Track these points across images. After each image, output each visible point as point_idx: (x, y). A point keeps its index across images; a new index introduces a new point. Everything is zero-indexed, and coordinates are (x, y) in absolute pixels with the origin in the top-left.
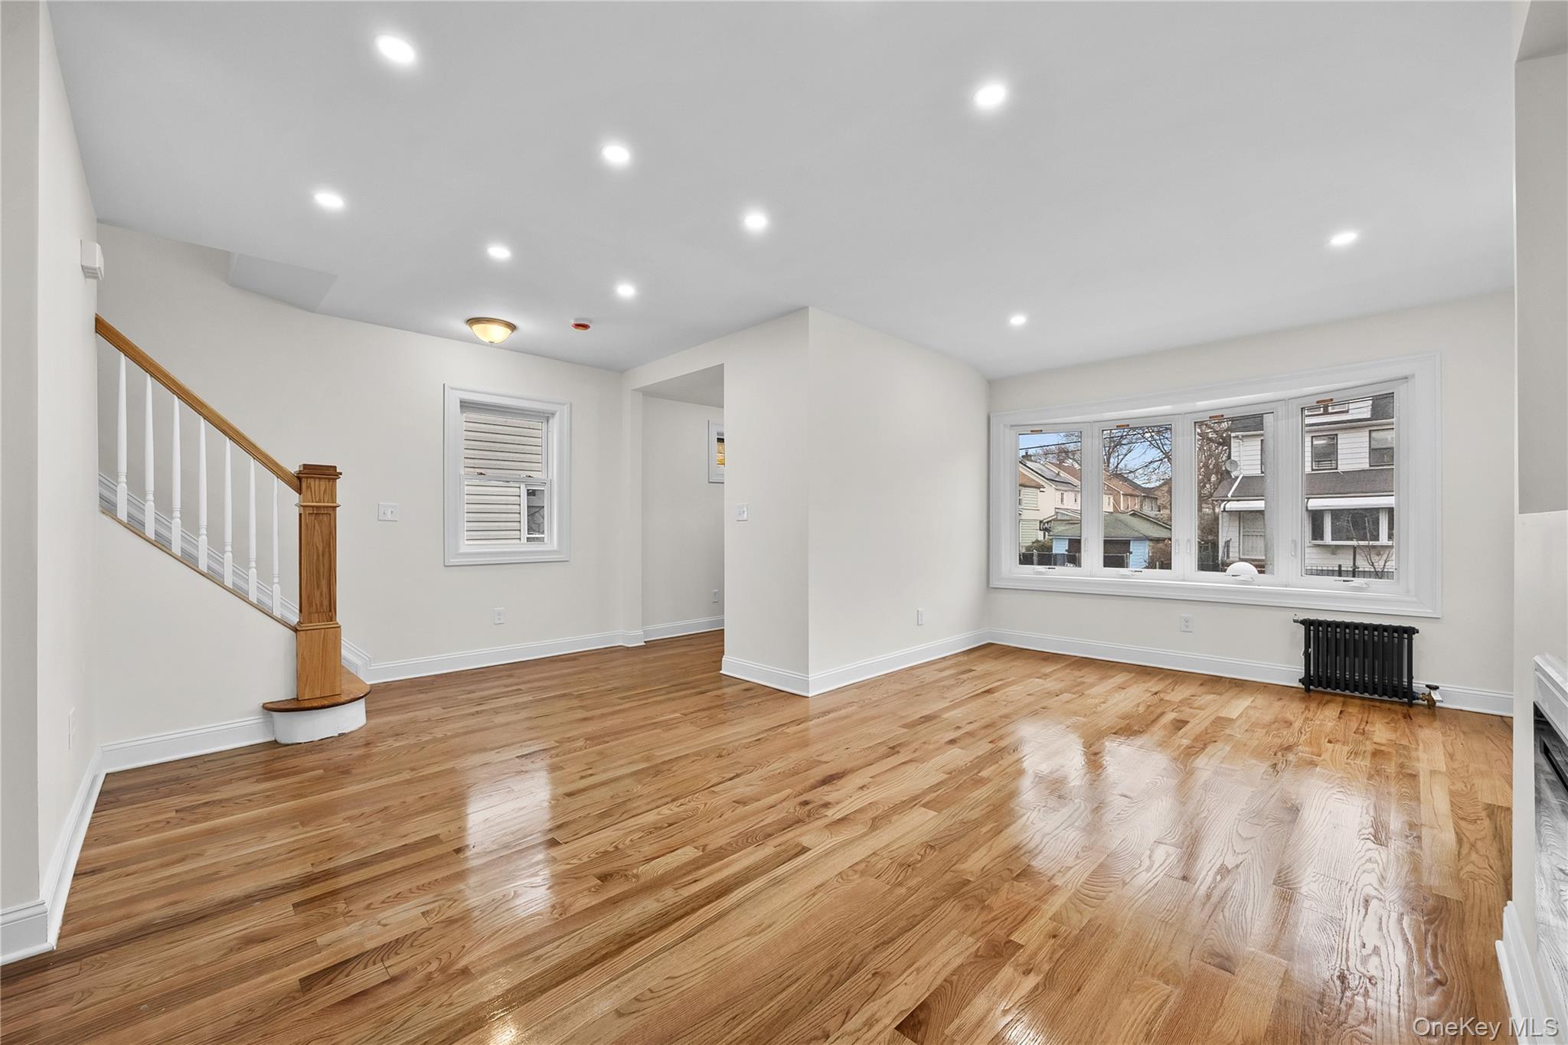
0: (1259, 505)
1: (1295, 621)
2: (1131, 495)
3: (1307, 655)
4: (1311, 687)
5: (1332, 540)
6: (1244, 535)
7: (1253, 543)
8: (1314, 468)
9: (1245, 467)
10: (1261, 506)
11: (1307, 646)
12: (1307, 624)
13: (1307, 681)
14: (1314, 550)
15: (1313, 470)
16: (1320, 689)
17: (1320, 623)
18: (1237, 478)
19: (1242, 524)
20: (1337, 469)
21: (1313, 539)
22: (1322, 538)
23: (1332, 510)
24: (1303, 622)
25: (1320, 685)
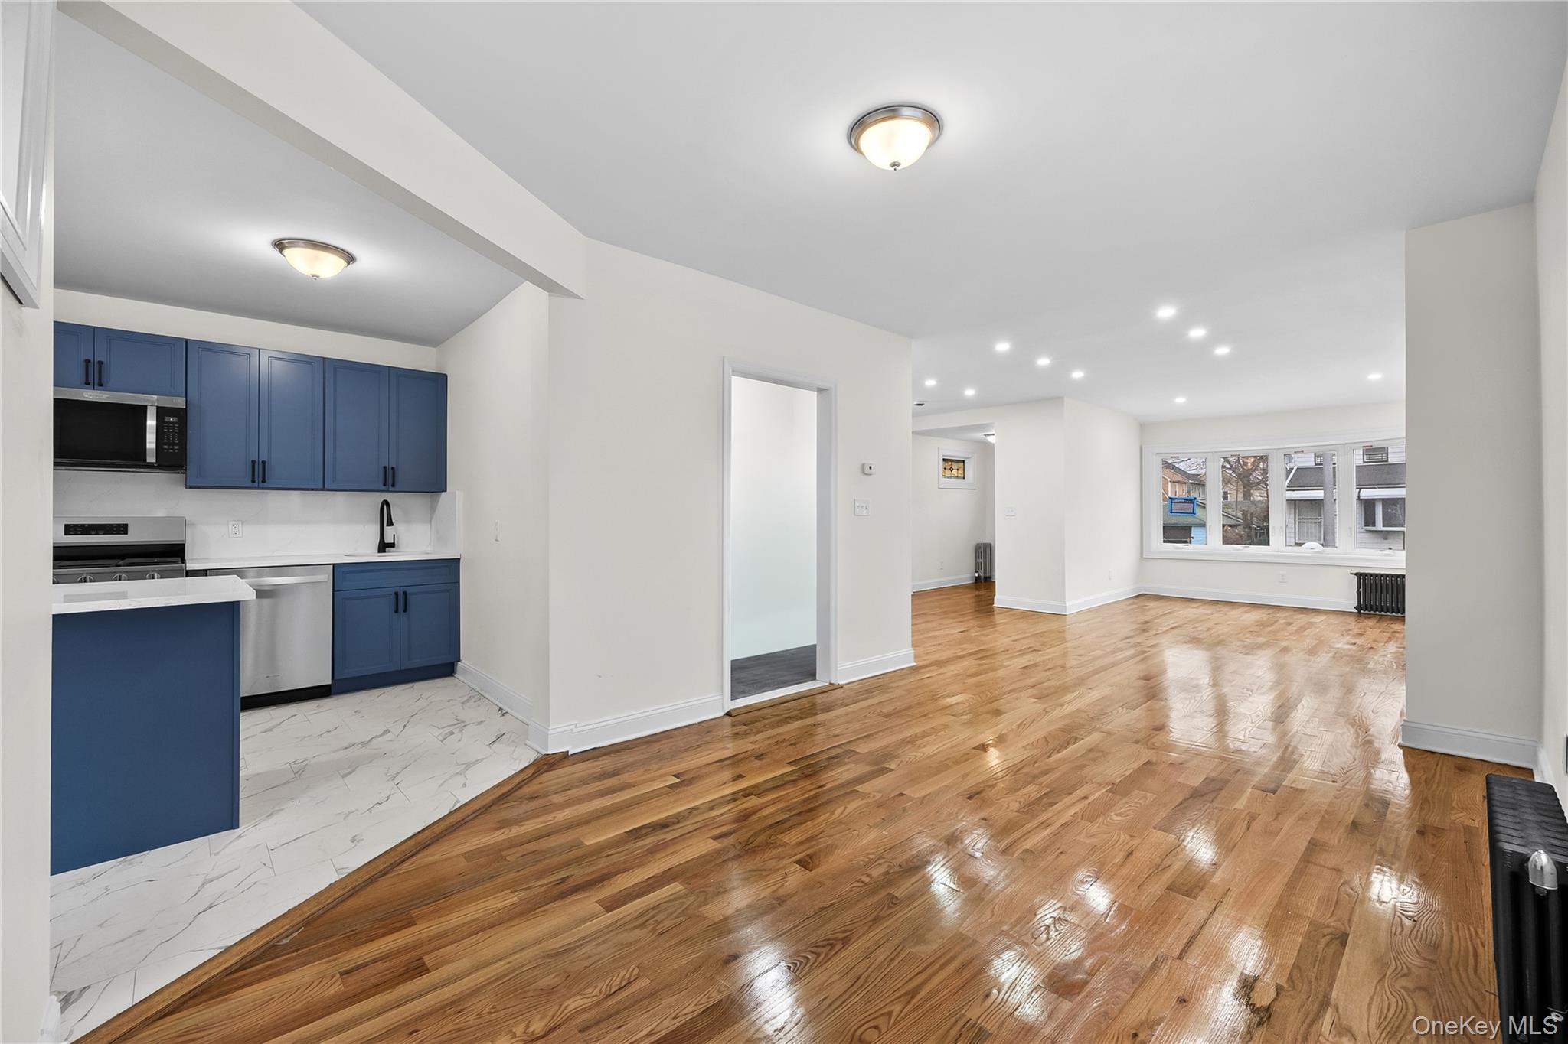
0: (1318, 494)
1: (1351, 574)
2: (1178, 482)
3: (1359, 593)
4: (1362, 611)
5: (1384, 526)
6: (1299, 522)
7: (1308, 529)
8: (1365, 461)
9: (1299, 460)
10: (1319, 495)
11: (1359, 587)
12: (1359, 575)
13: (1359, 608)
14: (1367, 535)
15: (1364, 462)
16: (1367, 612)
17: (1366, 574)
18: (1292, 469)
19: (1297, 511)
20: (1387, 461)
21: (1365, 526)
22: (1374, 524)
23: (1383, 499)
24: (1356, 574)
25: (1366, 609)
